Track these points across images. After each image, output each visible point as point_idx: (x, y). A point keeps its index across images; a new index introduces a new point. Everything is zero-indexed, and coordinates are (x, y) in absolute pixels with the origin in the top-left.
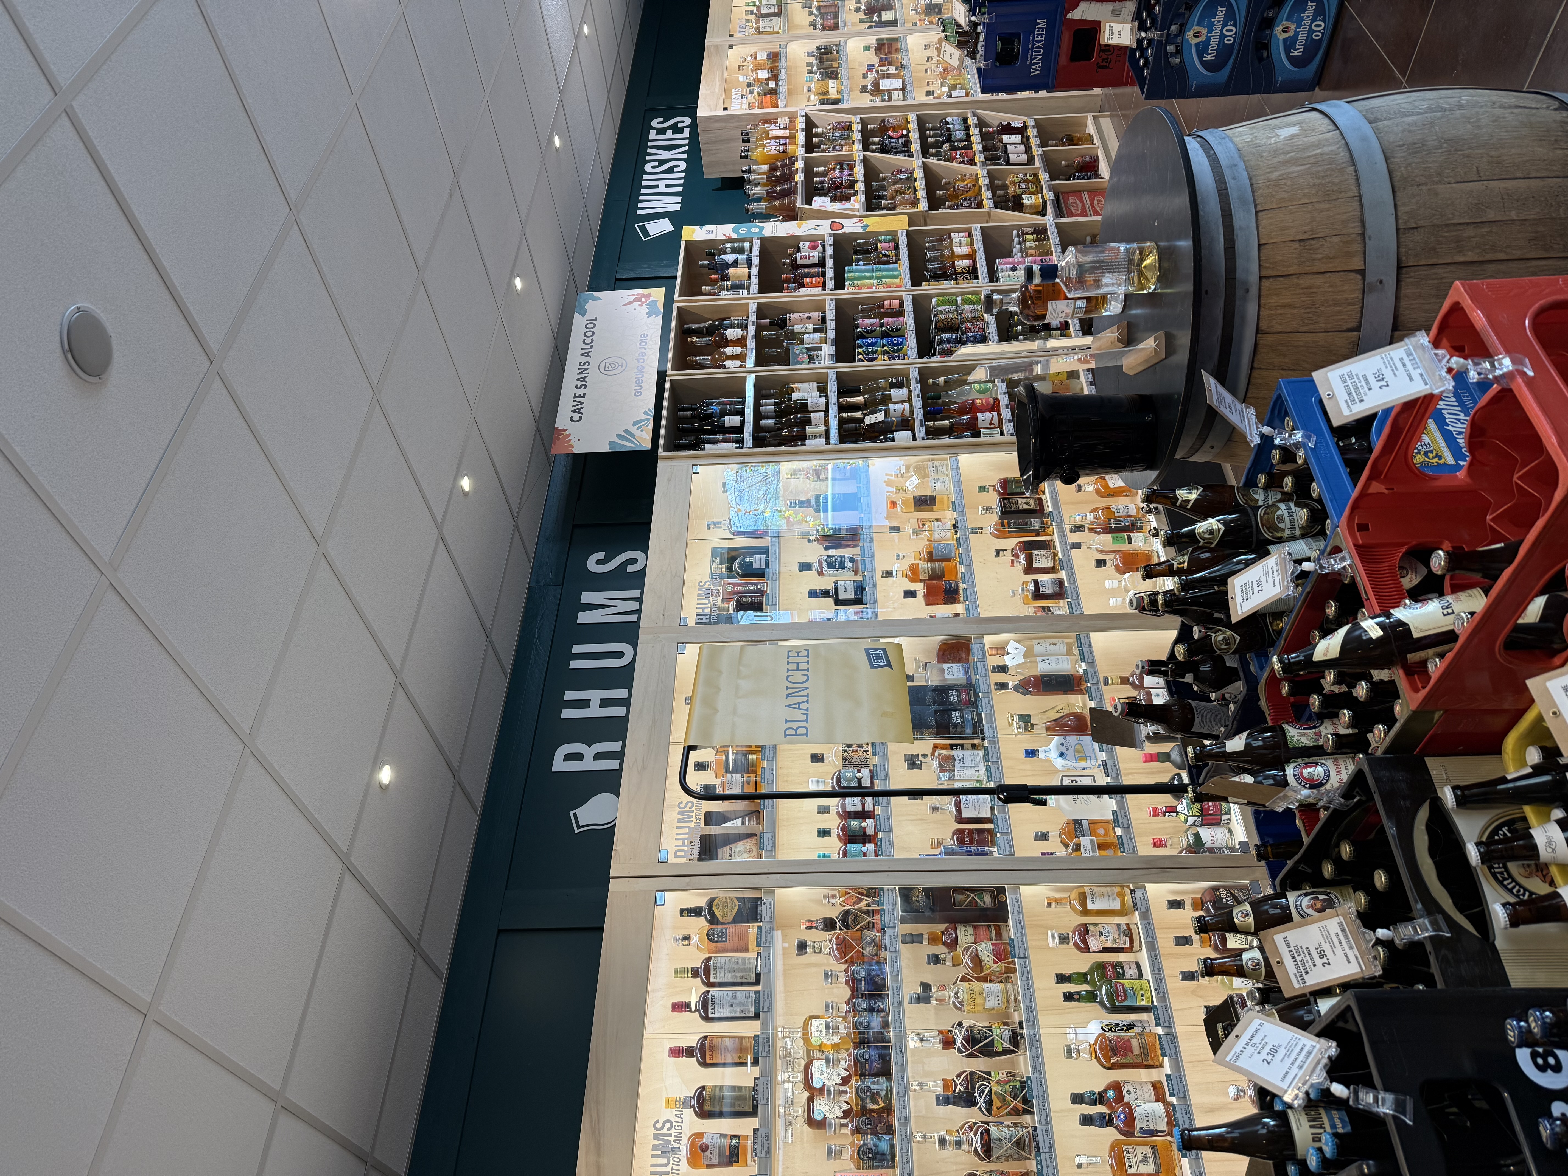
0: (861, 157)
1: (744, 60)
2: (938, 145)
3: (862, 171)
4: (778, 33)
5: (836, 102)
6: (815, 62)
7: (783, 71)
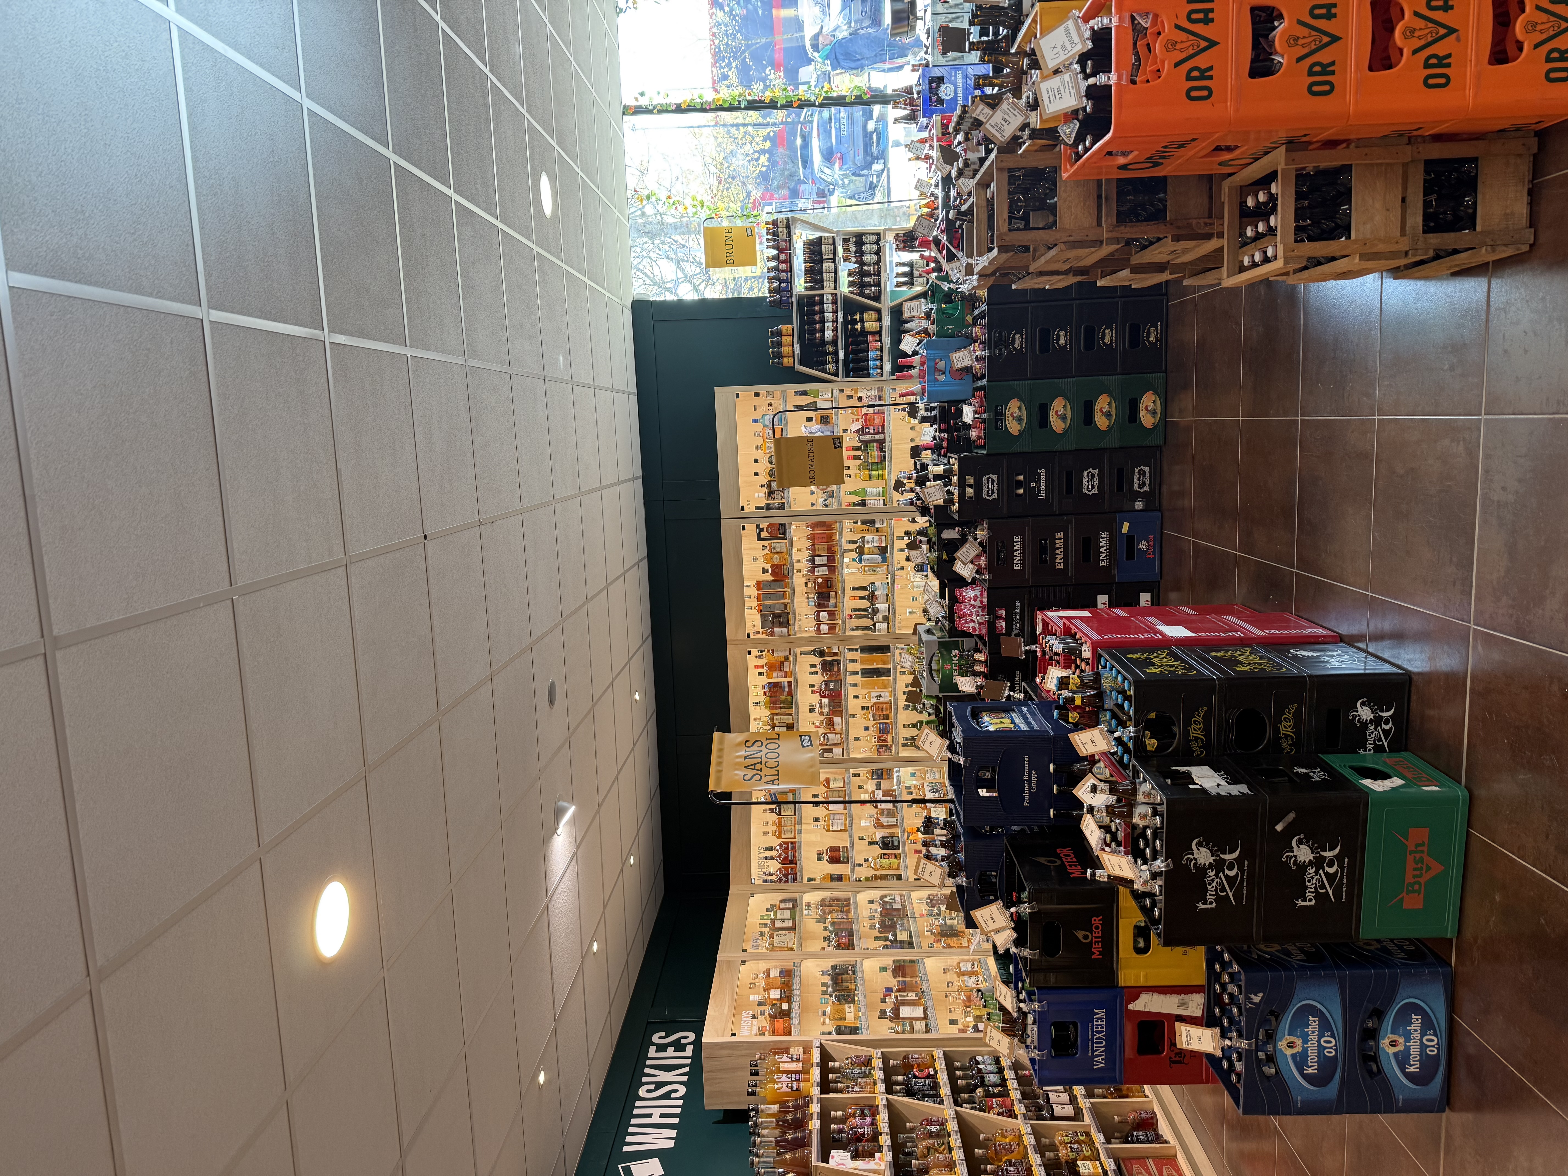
0: (885, 1102)
1: (756, 976)
2: (971, 1089)
3: (886, 1119)
4: (792, 949)
5: (854, 1030)
6: (830, 982)
7: (797, 992)
